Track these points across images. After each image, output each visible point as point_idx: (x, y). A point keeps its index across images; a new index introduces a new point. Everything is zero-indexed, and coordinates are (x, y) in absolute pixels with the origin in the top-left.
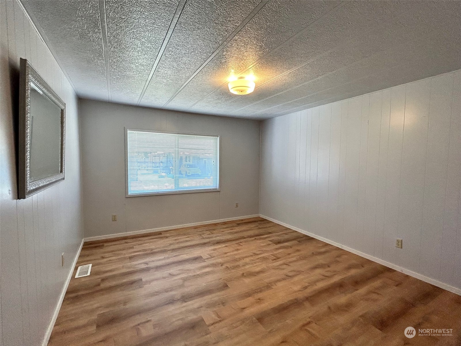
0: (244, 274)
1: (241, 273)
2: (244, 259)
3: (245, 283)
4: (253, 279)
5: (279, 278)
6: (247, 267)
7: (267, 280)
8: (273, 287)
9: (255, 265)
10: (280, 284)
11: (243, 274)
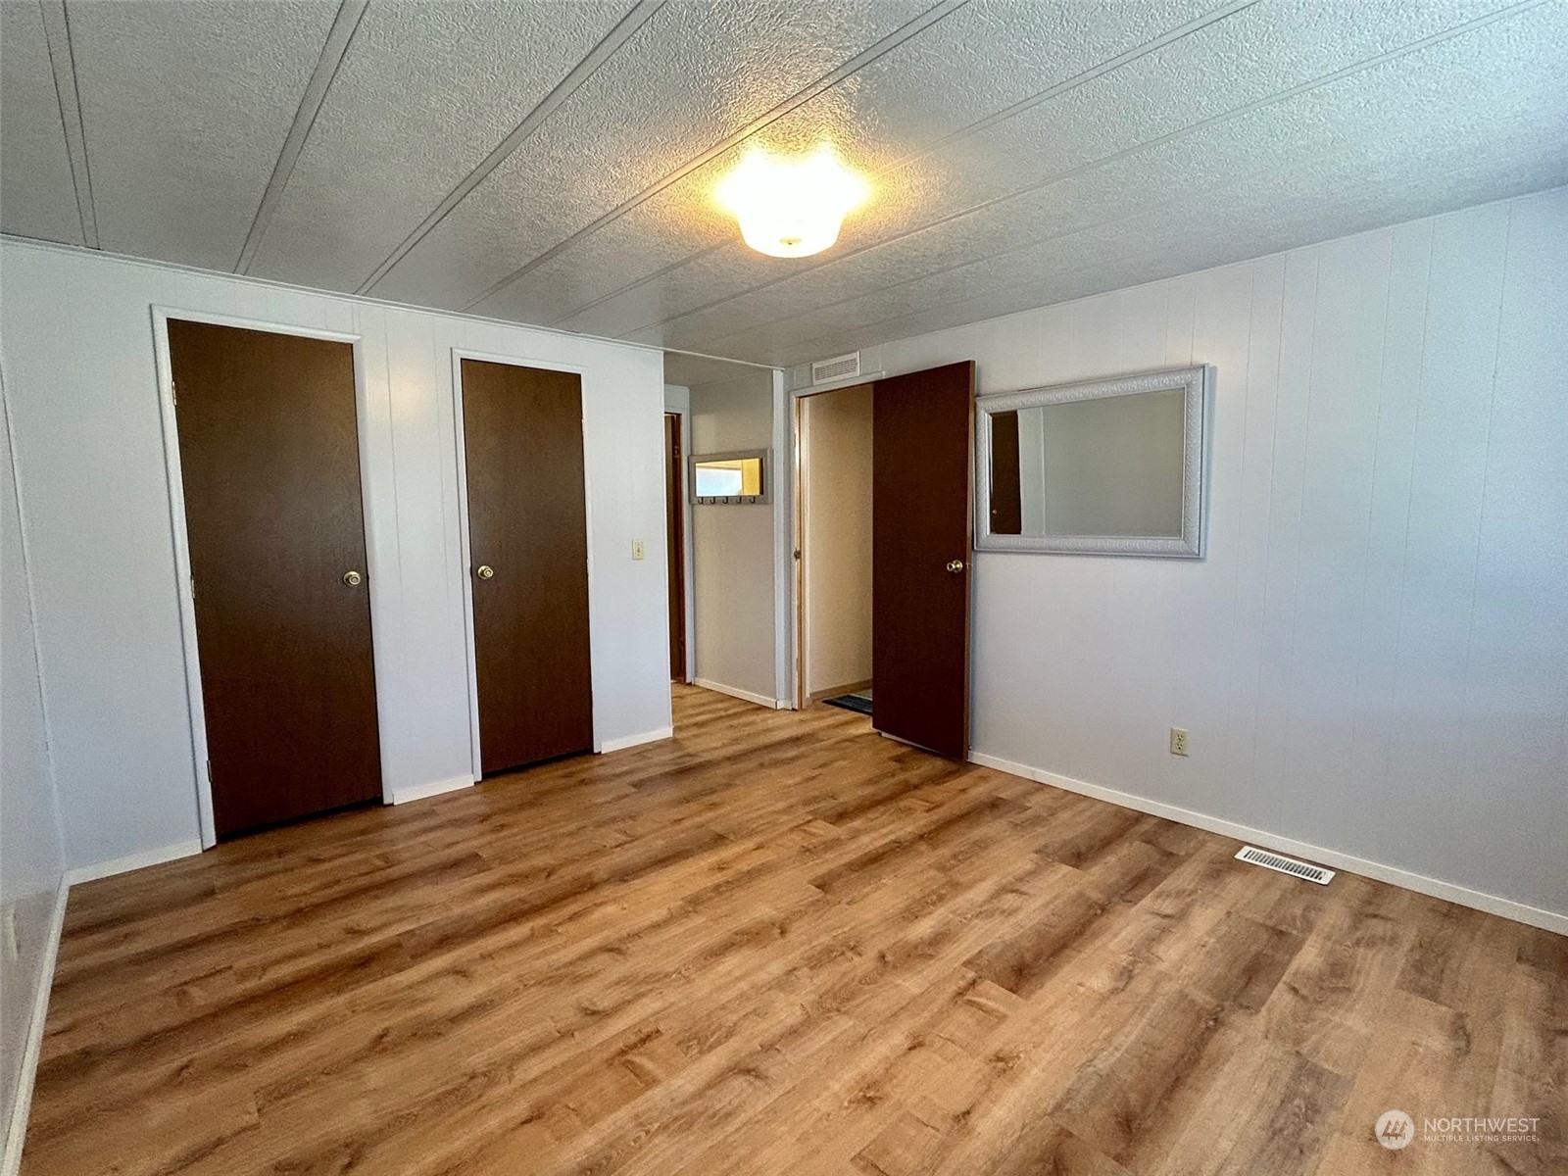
0: (779, 931)
1: (791, 937)
2: (799, 1012)
3: (766, 902)
4: (744, 921)
5: (652, 940)
6: (776, 968)
7: (698, 920)
8: (681, 903)
9: (743, 985)
10: (655, 915)
11: (783, 933)
